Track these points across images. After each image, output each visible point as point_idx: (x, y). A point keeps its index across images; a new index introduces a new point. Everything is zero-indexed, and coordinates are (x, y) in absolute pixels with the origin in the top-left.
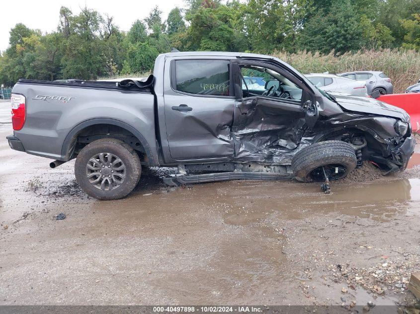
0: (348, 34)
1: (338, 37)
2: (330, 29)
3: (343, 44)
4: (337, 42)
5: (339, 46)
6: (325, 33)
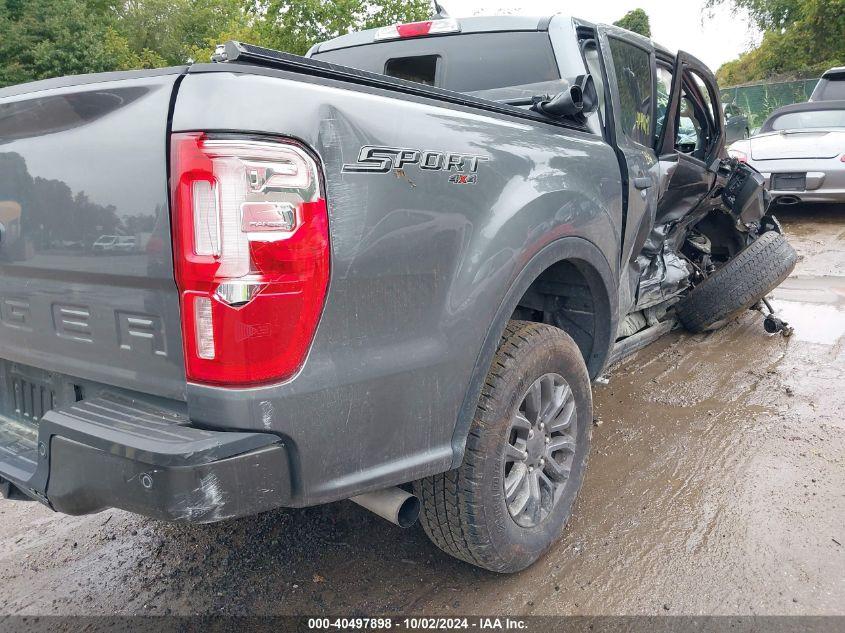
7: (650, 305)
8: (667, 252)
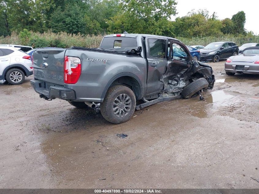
0: (79, 24)
1: (73, 25)
2: (68, 20)
3: (77, 30)
4: (73, 28)
5: (74, 30)
6: (64, 22)
7: (175, 92)
8: (181, 81)
